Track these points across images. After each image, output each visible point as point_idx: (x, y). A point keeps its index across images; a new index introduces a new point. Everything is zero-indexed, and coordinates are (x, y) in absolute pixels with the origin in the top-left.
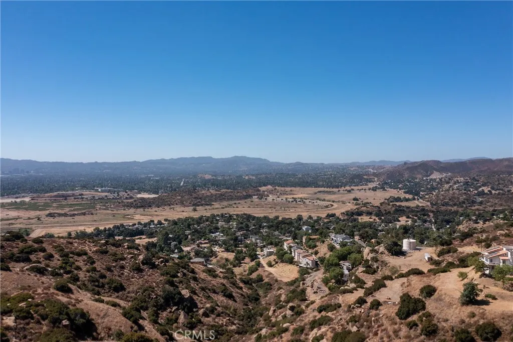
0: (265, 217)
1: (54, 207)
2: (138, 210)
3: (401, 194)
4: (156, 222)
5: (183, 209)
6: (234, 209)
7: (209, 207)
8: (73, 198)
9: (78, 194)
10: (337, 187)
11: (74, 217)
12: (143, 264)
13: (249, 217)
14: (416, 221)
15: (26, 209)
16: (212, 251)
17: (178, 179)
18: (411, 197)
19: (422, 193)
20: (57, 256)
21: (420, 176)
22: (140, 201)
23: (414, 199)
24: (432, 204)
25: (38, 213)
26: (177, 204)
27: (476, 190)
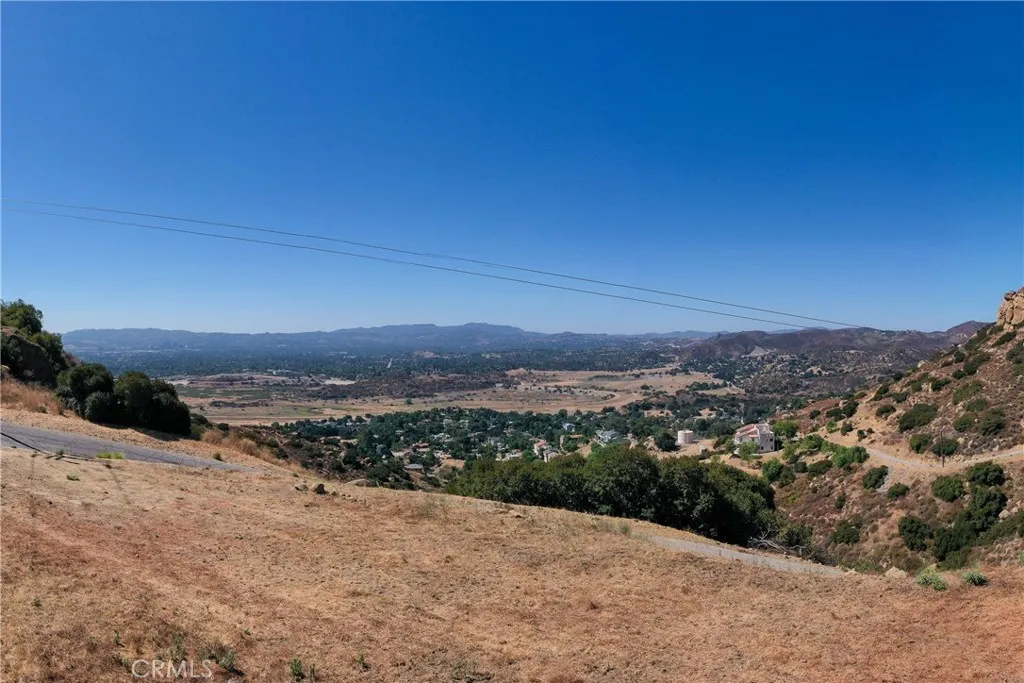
0: (512, 414)
1: (217, 394)
2: (329, 401)
3: (710, 379)
4: (354, 418)
5: (391, 401)
7: (430, 399)
8: (240, 382)
9: (246, 378)
10: (621, 370)
12: (346, 462)
13: (488, 413)
14: (721, 414)
16: (434, 457)
17: (384, 358)
18: (721, 382)
19: (737, 377)
21: (737, 353)
23: (725, 385)
24: (747, 391)
26: (382, 394)
27: (804, 371)
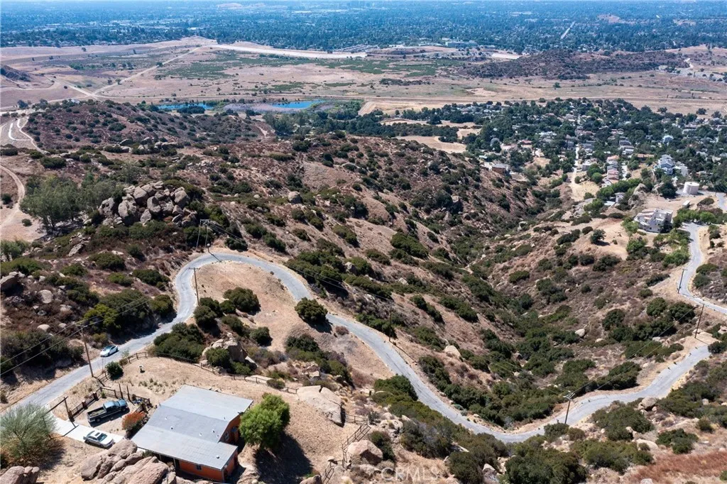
1: (390, 69)
2: (485, 80)
4: (494, 104)
5: (542, 82)
6: (616, 87)
7: (580, 82)
8: (412, 55)
9: (419, 50)
11: (408, 87)
15: (361, 70)
16: (531, 154)
17: (565, 24)
20: (365, 155)
22: (489, 67)
25: (373, 77)
26: (537, 74)
